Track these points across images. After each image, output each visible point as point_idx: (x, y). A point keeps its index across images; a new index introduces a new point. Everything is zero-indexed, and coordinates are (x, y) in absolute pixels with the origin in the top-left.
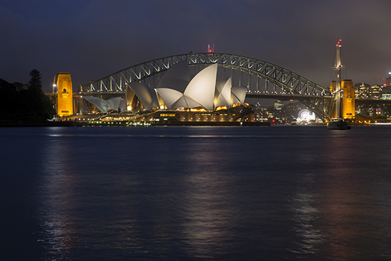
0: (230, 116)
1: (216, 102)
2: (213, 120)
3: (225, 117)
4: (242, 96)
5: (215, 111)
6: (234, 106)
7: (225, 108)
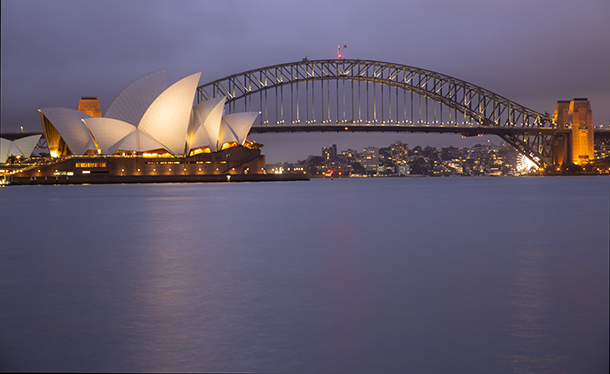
0: (215, 164)
1: (192, 141)
2: (184, 171)
3: (205, 167)
4: (242, 128)
5: (188, 157)
6: (226, 146)
7: (208, 150)
